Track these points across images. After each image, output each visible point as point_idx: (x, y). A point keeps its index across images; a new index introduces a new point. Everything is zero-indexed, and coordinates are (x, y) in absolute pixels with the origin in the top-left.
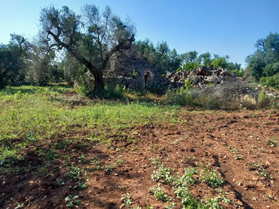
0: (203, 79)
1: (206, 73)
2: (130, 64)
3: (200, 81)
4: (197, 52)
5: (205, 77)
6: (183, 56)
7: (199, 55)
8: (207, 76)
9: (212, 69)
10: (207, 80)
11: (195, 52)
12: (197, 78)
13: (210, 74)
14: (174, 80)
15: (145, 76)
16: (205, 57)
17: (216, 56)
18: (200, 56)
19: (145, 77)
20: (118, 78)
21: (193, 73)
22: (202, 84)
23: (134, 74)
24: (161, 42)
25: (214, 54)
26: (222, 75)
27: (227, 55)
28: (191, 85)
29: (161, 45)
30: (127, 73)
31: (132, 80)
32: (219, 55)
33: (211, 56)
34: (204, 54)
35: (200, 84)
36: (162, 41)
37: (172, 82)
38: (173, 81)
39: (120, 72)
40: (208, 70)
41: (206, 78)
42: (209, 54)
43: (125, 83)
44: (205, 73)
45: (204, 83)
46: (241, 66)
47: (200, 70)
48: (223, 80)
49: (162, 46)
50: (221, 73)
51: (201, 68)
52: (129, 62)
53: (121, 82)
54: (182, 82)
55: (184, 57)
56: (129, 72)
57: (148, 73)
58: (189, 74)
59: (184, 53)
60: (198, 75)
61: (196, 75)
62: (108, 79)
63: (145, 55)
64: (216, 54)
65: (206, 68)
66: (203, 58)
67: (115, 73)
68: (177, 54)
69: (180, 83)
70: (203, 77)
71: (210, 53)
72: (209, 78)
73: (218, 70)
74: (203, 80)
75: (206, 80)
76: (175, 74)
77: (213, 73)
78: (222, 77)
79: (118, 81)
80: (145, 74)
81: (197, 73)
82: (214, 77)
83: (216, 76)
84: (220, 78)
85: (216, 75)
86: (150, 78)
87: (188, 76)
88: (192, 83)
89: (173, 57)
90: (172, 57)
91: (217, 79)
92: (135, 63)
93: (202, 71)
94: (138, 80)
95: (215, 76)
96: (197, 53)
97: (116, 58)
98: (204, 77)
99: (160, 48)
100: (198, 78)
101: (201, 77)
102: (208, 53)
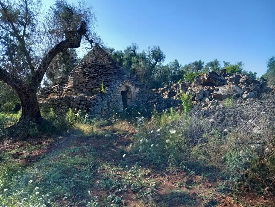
0: (212, 91)
1: (216, 81)
2: (100, 75)
3: (208, 95)
4: (202, 61)
5: (216, 88)
6: (187, 68)
7: (206, 64)
8: (218, 86)
9: (225, 75)
10: (220, 92)
11: (200, 62)
12: (202, 90)
13: (223, 83)
14: (168, 96)
15: (122, 92)
16: (213, 66)
17: (226, 64)
18: (206, 66)
19: (122, 94)
20: (74, 98)
21: (196, 83)
22: (210, 100)
23: (103, 90)
24: (152, 48)
25: (224, 62)
26: (243, 83)
27: (240, 62)
28: (193, 102)
29: (153, 51)
30: (92, 89)
31: (96, 100)
32: (230, 63)
33: (220, 63)
34: (212, 62)
35: (208, 100)
36: (154, 47)
37: (165, 99)
38: (166, 97)
39: (81, 89)
40: (218, 76)
41: (218, 90)
42: (218, 62)
43: (83, 105)
44: (214, 82)
45: (214, 97)
46: (256, 75)
47: (206, 78)
48: (246, 92)
49: (154, 53)
50: (241, 80)
51: (207, 75)
52: (98, 73)
53: (78, 104)
54: (178, 99)
55: (189, 69)
56: (97, 87)
57: (127, 87)
58: (190, 86)
59: (188, 64)
60: (203, 85)
61: (201, 86)
62: (58, 100)
63: (134, 66)
64: (226, 62)
65: (216, 74)
66: (210, 67)
67: (73, 90)
68: (180, 65)
69: (175, 100)
70: (211, 88)
71: (218, 60)
72: (222, 90)
73: (234, 76)
74: (213, 93)
75: (218, 93)
76: (172, 87)
77: (228, 81)
78: (243, 87)
79: (73, 101)
80: (123, 89)
81: (202, 83)
82: (230, 88)
83: (234, 86)
84: (241, 88)
85: (233, 84)
86: (131, 95)
87: (189, 88)
88: (193, 99)
89: (175, 69)
90: (173, 69)
91: (235, 91)
92: (107, 74)
93: (209, 78)
94: (110, 99)
95: (232, 86)
96: (203, 63)
97: (80, 68)
98: (213, 88)
99: (152, 56)
100: (204, 90)
101: (209, 88)
102: (217, 60)
